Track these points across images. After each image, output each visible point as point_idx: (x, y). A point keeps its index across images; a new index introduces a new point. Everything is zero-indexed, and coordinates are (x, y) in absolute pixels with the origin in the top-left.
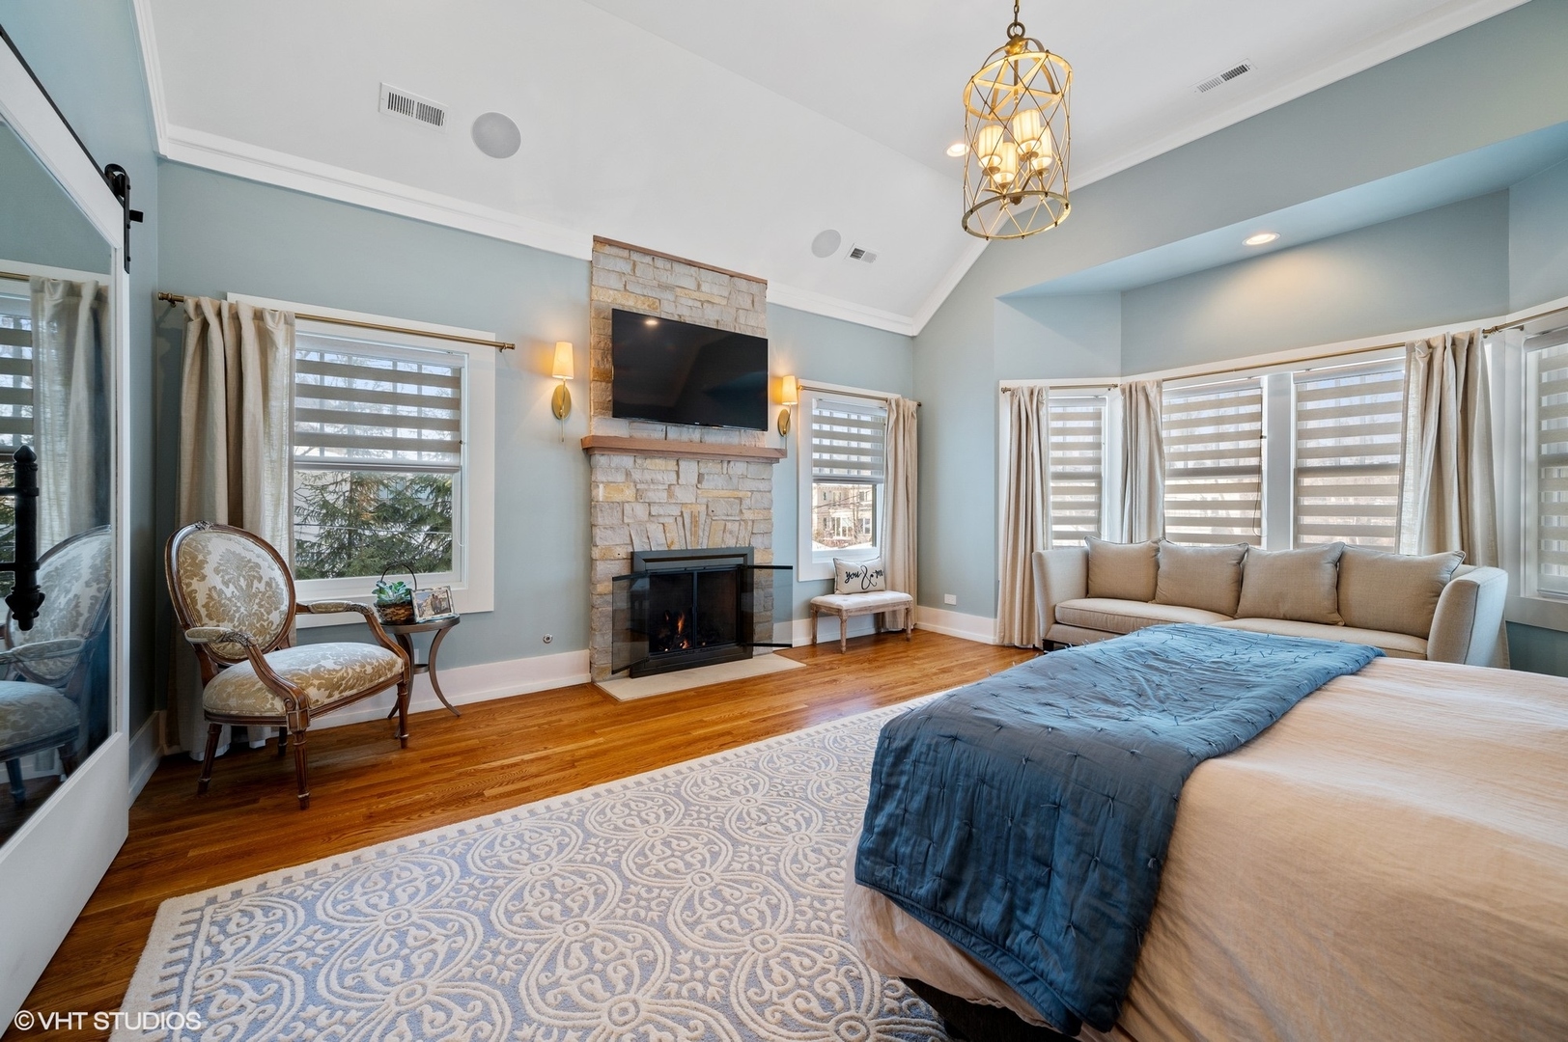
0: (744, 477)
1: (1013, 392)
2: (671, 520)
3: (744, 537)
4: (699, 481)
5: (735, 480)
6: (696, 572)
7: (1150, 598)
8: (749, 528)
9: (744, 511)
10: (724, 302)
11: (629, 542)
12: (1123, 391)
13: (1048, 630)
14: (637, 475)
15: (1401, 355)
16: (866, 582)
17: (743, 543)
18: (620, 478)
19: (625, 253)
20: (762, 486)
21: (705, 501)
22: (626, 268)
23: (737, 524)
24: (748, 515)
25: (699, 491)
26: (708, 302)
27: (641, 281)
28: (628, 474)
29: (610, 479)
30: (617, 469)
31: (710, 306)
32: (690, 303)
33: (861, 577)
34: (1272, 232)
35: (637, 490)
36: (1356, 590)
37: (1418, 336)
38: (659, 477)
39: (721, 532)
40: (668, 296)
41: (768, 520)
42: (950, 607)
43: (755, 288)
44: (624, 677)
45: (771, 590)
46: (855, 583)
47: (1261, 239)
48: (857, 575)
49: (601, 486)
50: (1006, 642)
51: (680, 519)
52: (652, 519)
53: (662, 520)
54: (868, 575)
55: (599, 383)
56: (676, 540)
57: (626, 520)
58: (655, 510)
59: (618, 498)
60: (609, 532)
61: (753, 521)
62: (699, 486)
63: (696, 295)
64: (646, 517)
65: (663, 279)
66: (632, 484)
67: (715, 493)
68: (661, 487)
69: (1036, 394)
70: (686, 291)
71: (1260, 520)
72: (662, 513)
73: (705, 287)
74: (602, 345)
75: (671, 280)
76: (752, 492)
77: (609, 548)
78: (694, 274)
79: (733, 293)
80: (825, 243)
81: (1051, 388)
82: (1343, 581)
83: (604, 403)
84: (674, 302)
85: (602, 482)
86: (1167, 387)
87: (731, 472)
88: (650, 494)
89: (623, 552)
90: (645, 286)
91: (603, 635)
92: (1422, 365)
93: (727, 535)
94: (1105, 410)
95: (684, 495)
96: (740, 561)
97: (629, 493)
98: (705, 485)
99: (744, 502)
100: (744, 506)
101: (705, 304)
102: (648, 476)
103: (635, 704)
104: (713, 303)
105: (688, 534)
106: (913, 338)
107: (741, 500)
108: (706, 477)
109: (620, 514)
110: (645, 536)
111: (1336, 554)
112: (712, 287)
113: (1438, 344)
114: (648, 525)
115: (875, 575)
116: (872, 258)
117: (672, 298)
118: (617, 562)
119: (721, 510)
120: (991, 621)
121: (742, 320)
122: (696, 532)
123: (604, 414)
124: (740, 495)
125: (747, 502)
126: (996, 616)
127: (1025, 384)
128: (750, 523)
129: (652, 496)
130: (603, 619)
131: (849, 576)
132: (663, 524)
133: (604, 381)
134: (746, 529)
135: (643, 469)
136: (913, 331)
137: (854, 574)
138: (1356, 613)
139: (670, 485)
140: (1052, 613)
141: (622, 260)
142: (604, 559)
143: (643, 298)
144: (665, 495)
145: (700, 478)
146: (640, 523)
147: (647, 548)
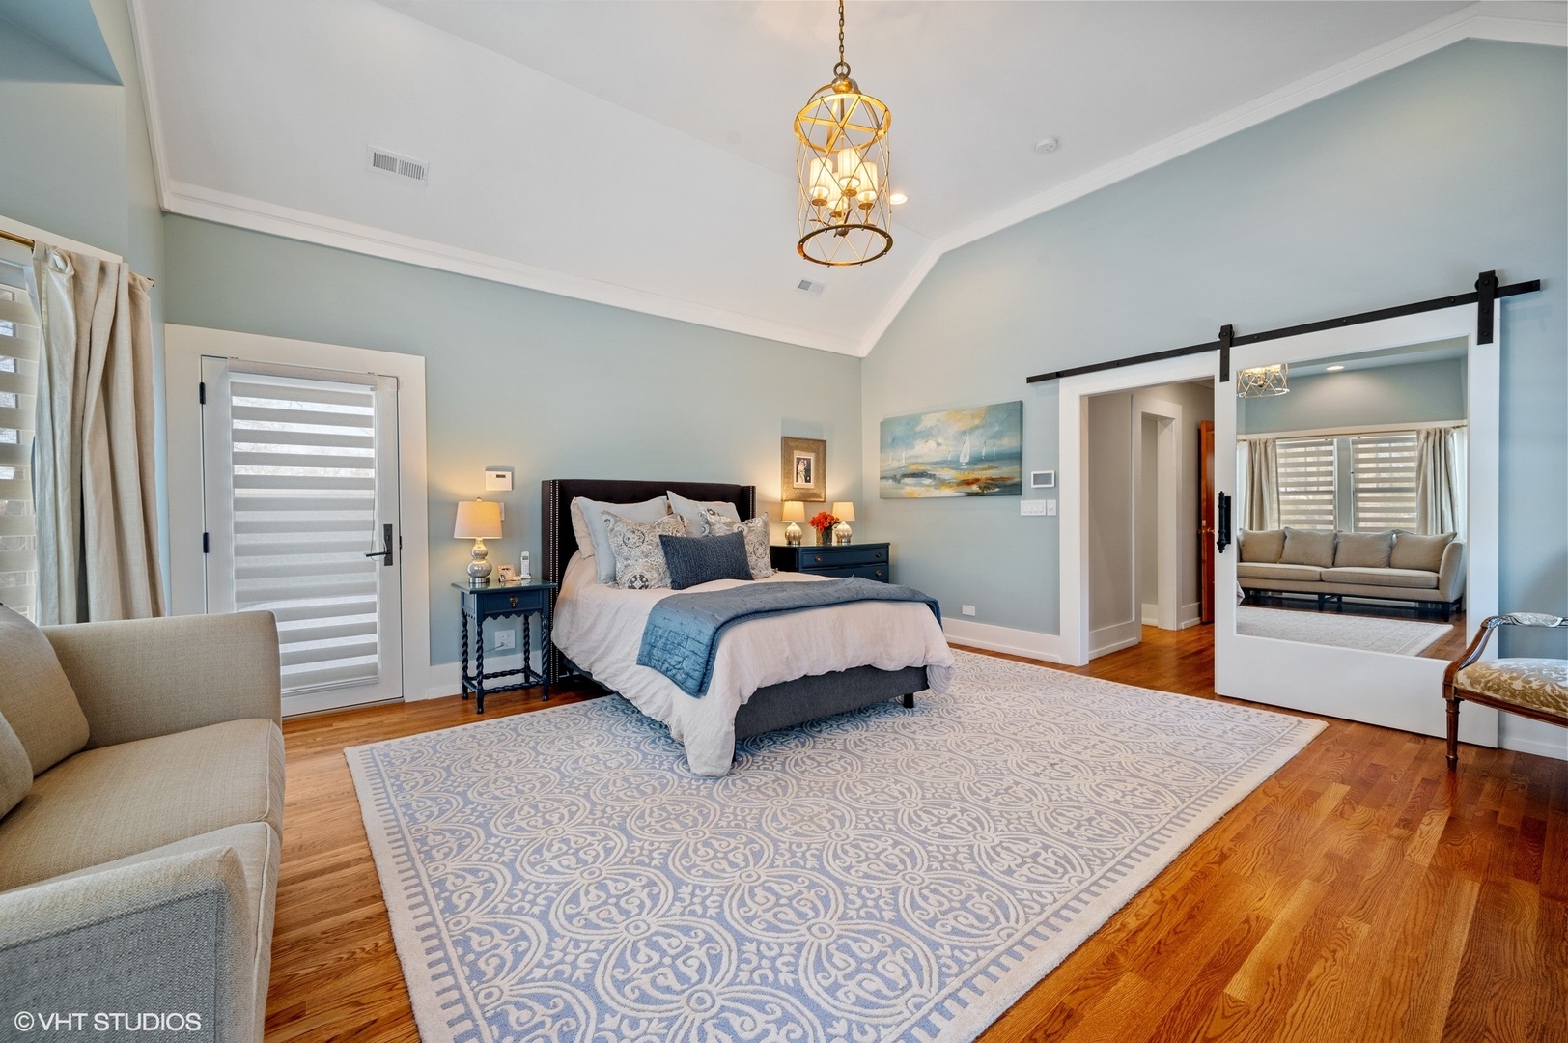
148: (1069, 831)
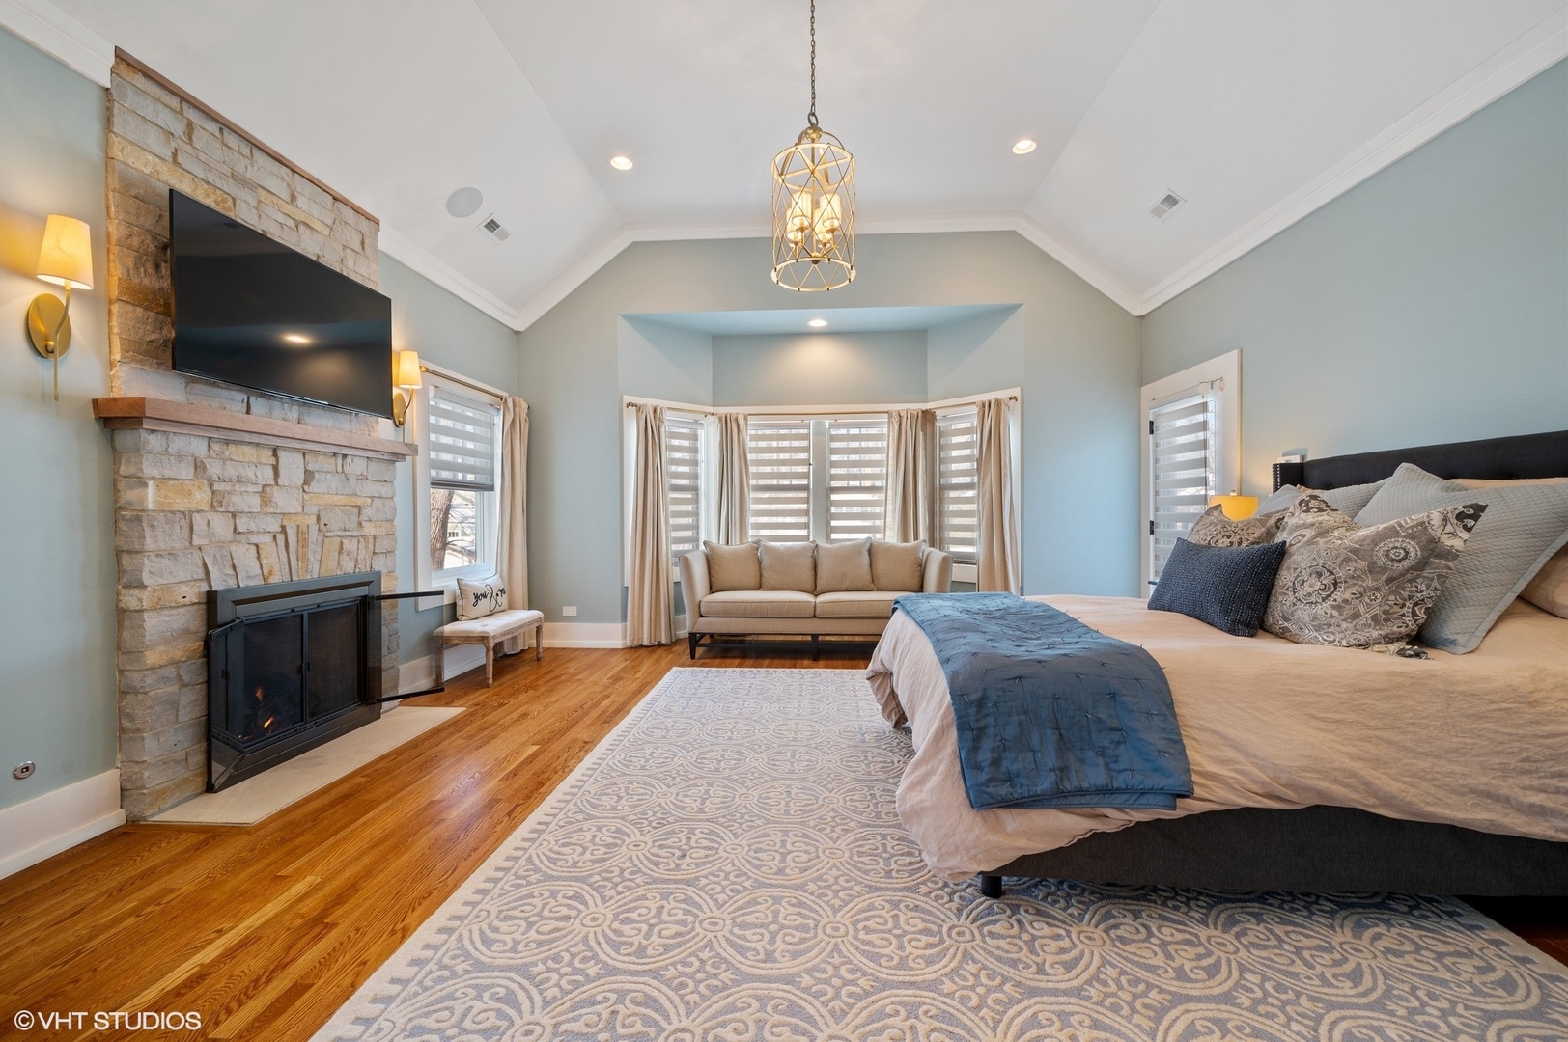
0: (363, 478)
1: (639, 408)
2: (268, 539)
3: (365, 559)
4: (307, 482)
5: (353, 480)
6: (306, 614)
7: (759, 587)
8: (371, 546)
9: (364, 524)
10: (326, 232)
11: (201, 574)
12: (720, 419)
13: (694, 624)
14: (214, 469)
15: (885, 418)
16: (493, 602)
17: (364, 568)
18: (185, 471)
19: (174, 102)
20: (384, 490)
21: (314, 510)
22: (178, 128)
23: (355, 541)
24: (369, 529)
25: (307, 497)
26: (306, 225)
27: (203, 157)
28: (199, 466)
29: (168, 473)
30: (180, 458)
31: (308, 231)
32: (281, 218)
33: (489, 596)
34: (824, 320)
35: (213, 492)
36: (882, 567)
37: (895, 407)
38: (250, 473)
39: (337, 553)
40: (245, 196)
41: (391, 534)
42: (569, 619)
43: (364, 225)
44: (201, 794)
45: (395, 625)
46: (484, 604)
47: (818, 323)
48: (484, 596)
49: (151, 484)
50: (636, 644)
51: (280, 538)
52: (238, 537)
53: (254, 539)
54: (495, 595)
55: (129, 308)
56: (276, 568)
57: (197, 541)
58: (242, 524)
59: (181, 504)
60: (166, 562)
61: (375, 537)
62: (306, 488)
63: (288, 209)
64: (229, 535)
65: (240, 168)
66: (205, 482)
67: (328, 499)
68: (251, 489)
69: (659, 412)
70: (275, 199)
71: (809, 524)
72: (253, 527)
73: (301, 202)
74: (135, 242)
75: (252, 174)
76: (372, 498)
77: (166, 588)
78: (286, 178)
79: (337, 222)
80: (462, 202)
81: (669, 409)
82: (873, 563)
83: (140, 343)
84: (257, 209)
85: (153, 478)
86: (752, 420)
87: (347, 469)
88: (235, 499)
89: (194, 592)
90: (210, 169)
91: (157, 736)
92: (896, 426)
93: (345, 558)
94: (701, 433)
95: (286, 501)
96: (362, 591)
97: (201, 497)
98: (314, 487)
99: (363, 512)
100: (363, 518)
101: (302, 228)
102: (231, 471)
103: (286, 819)
104: (312, 228)
105: (293, 559)
106: (517, 333)
107: (360, 508)
108: (317, 475)
109: (186, 531)
110: (228, 564)
111: (868, 545)
112: (310, 206)
113: (903, 414)
114: (233, 548)
115: (499, 593)
116: (504, 236)
117: (253, 203)
118: (182, 610)
119: (335, 521)
120: (618, 627)
121: (350, 264)
122: (304, 554)
123: (140, 362)
124: (359, 501)
125: (368, 512)
126: (624, 619)
127: (651, 402)
128: (371, 540)
129: (238, 502)
130: (158, 709)
131: (477, 597)
132: (257, 546)
133: (140, 305)
134: (367, 547)
135: (224, 461)
136: (519, 326)
137: (481, 595)
138: (883, 581)
139: (264, 486)
140: (697, 608)
141: (167, 110)
142: (157, 608)
143: (205, 186)
144: (256, 501)
145: (309, 476)
146: (221, 545)
147: (232, 583)
148: (632, 784)
